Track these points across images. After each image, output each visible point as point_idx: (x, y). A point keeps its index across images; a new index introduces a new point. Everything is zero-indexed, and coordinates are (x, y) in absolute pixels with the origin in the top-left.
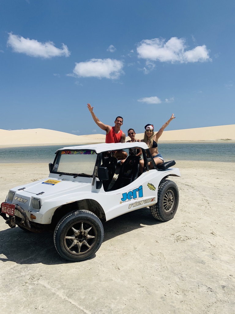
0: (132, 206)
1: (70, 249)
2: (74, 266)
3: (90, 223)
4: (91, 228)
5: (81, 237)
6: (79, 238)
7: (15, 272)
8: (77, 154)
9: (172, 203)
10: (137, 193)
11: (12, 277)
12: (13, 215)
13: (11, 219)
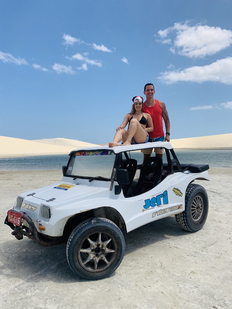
0: (156, 214)
1: (85, 265)
4: (110, 240)
6: (96, 252)
8: (94, 155)
9: (201, 211)
10: (162, 199)
12: (19, 225)
13: (18, 230)
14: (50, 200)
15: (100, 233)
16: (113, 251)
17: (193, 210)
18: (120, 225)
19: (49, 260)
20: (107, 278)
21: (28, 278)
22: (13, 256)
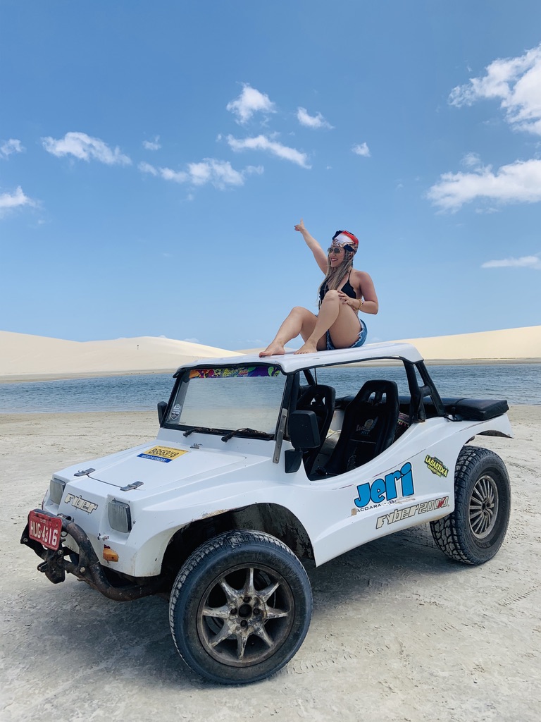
0: (386, 520)
1: (215, 648)
3: (274, 573)
6: (241, 615)
8: (232, 376)
10: (398, 483)
12: (56, 549)
13: (52, 559)
14: (130, 487)
15: (252, 570)
16: (283, 615)
17: (473, 511)
18: (299, 547)
19: (126, 632)
20: (269, 680)
21: (77, 677)
22: (39, 622)
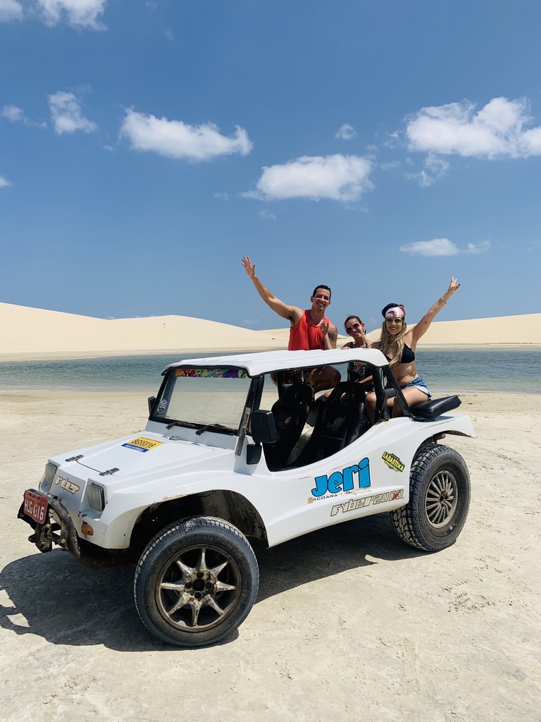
0: (341, 509)
1: (171, 616)
2: (178, 660)
3: (223, 553)
4: (225, 564)
5: (199, 586)
6: (195, 588)
7: (36, 663)
8: (209, 376)
9: (450, 505)
10: (356, 476)
11: (25, 676)
12: (43, 523)
13: (41, 532)
14: (107, 472)
15: (204, 550)
16: (231, 587)
17: (429, 503)
20: (220, 645)
21: (59, 636)
22: (34, 589)
